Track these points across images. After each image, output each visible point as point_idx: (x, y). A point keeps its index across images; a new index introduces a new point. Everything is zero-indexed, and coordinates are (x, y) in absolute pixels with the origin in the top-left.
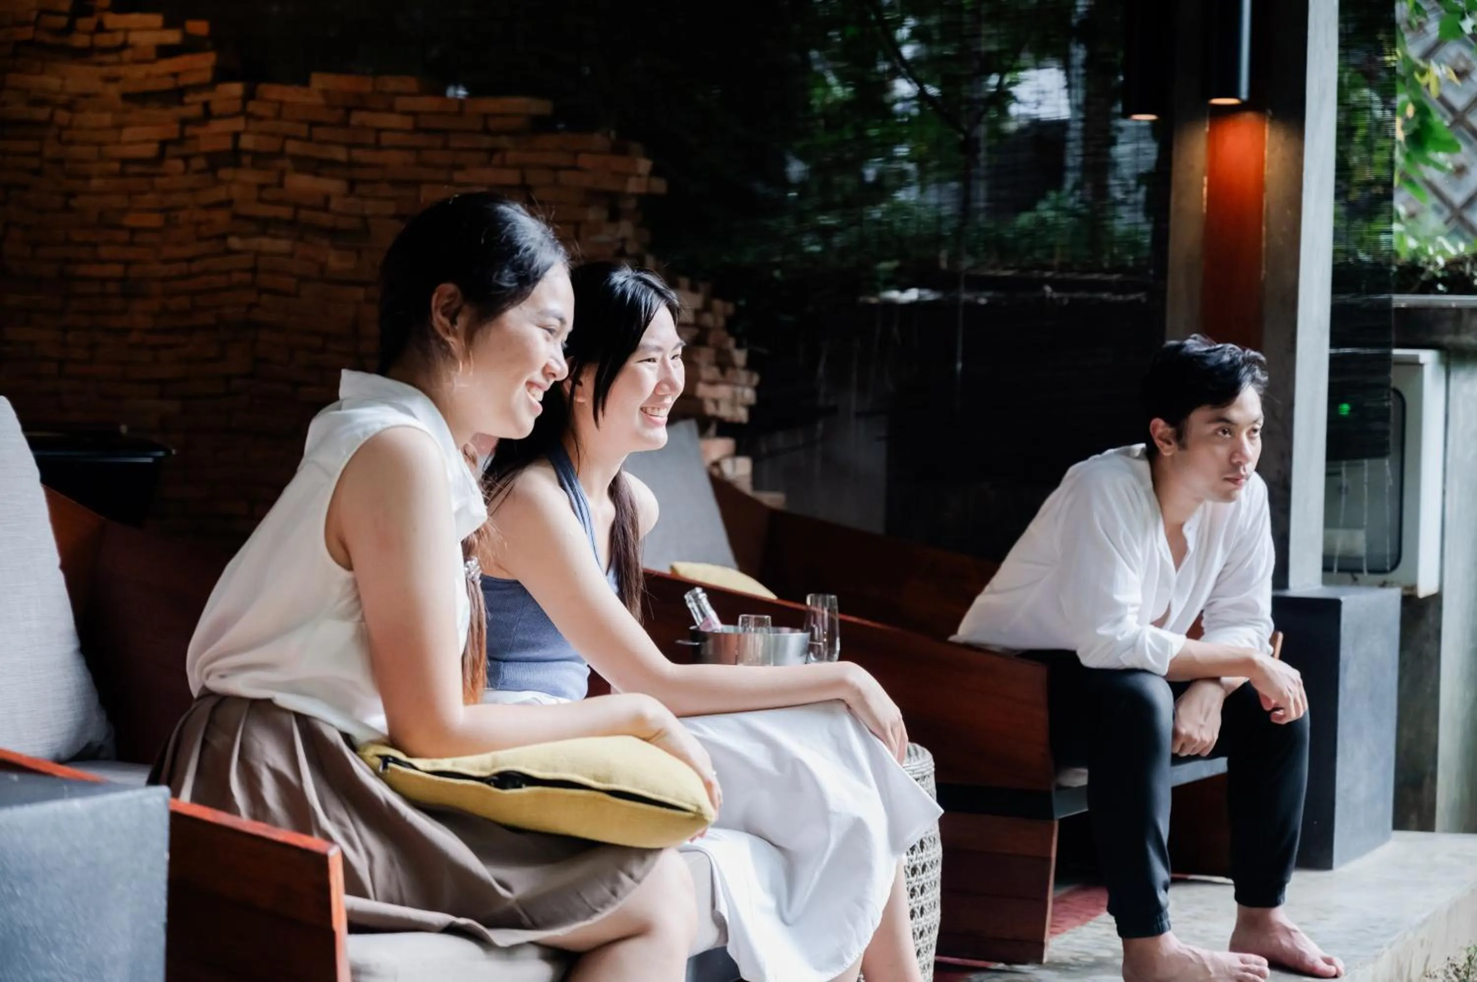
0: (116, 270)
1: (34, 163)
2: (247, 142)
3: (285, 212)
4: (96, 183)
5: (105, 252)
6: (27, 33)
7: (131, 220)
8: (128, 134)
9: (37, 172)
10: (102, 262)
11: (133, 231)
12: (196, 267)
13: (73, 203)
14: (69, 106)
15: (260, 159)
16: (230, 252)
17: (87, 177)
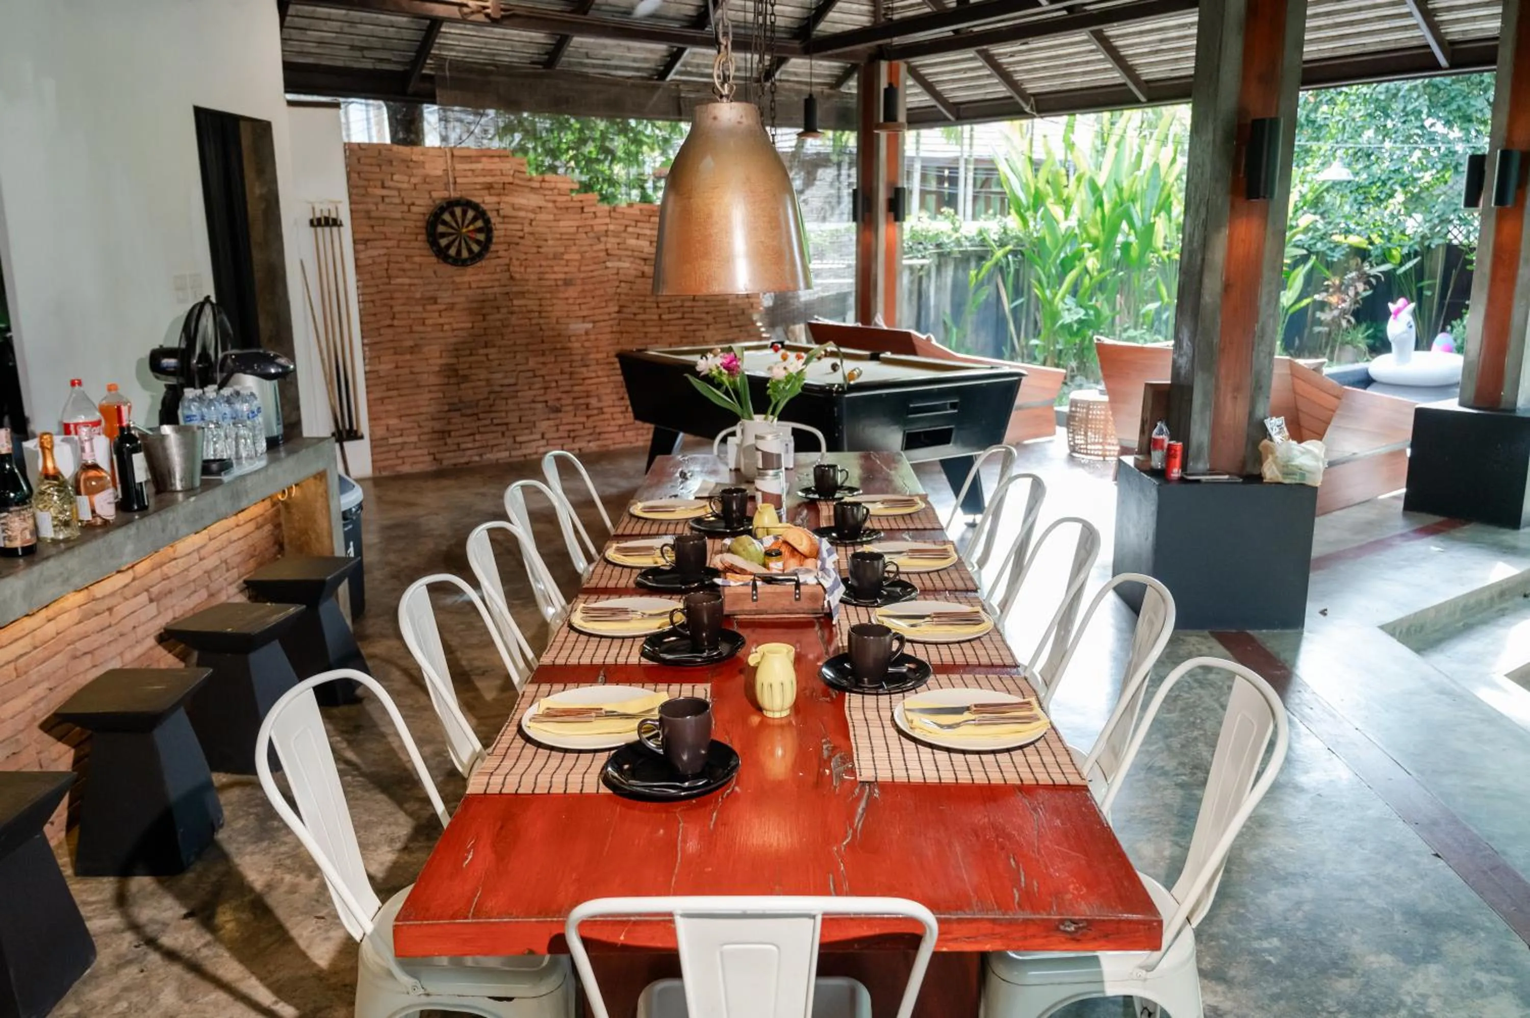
0: (562, 276)
1: (521, 234)
2: (611, 227)
3: (629, 253)
4: (550, 242)
5: (556, 269)
6: (510, 180)
7: (566, 257)
8: (562, 223)
9: (522, 238)
10: (555, 273)
11: (567, 261)
12: (595, 274)
13: (541, 250)
14: (533, 211)
15: (616, 234)
16: (607, 268)
17: (546, 240)
